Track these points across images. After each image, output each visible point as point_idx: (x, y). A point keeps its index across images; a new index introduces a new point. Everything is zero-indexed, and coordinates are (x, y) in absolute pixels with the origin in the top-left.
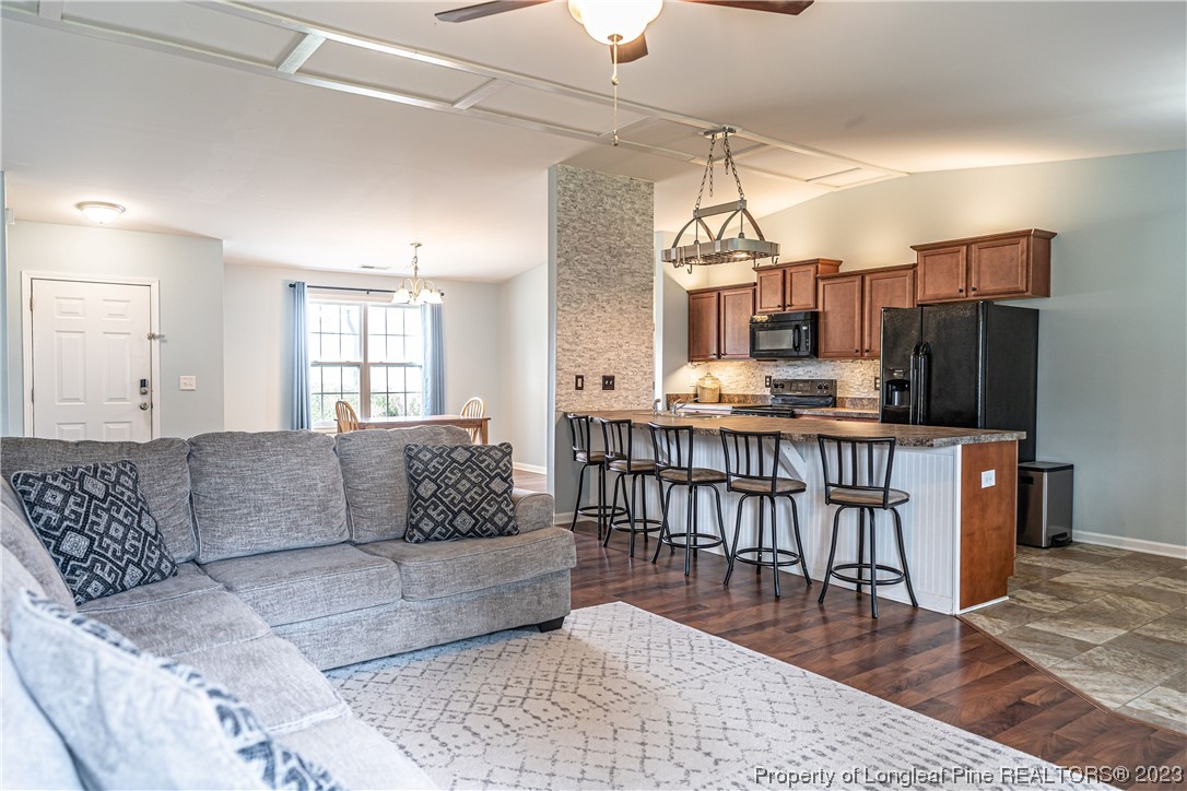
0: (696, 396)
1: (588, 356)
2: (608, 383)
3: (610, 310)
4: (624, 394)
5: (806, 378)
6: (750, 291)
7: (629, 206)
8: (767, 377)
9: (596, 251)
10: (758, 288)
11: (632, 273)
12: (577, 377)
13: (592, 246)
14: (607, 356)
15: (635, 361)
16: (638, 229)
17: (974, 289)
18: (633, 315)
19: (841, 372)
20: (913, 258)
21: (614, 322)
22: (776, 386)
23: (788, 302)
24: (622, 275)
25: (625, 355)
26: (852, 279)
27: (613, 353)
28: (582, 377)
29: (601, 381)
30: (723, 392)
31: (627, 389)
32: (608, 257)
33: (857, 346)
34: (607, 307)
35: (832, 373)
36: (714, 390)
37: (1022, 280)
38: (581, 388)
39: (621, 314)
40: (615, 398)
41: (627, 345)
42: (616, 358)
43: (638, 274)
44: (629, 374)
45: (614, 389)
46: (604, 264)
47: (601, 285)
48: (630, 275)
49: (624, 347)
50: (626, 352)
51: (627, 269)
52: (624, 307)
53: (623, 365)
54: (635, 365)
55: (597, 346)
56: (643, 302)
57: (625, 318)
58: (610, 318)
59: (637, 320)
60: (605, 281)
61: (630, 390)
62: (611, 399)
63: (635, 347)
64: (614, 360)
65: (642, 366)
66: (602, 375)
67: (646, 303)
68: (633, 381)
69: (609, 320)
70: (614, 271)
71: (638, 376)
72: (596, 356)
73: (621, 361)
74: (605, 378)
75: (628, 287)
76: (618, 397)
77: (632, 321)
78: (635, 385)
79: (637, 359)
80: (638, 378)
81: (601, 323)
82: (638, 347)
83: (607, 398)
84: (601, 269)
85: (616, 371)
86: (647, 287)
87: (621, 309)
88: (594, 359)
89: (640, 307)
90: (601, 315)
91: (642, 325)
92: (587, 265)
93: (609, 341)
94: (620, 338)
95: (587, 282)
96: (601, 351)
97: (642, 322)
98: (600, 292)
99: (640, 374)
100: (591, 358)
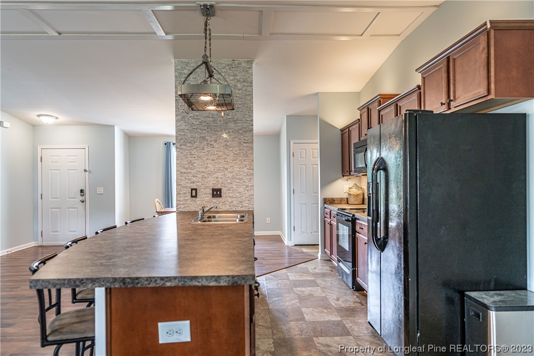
0: (347, 199)
1: (200, 176)
2: (217, 193)
3: (217, 146)
4: (230, 200)
6: (358, 126)
7: (232, 78)
10: (360, 122)
11: (236, 121)
12: (192, 190)
14: (215, 175)
15: (238, 179)
16: (240, 92)
18: (237, 149)
21: (220, 154)
24: (227, 123)
25: (230, 175)
26: (392, 107)
27: (220, 174)
28: (196, 190)
29: (211, 192)
34: (216, 145)
36: (357, 195)
38: (196, 196)
39: (226, 148)
40: (222, 202)
41: (232, 168)
42: (222, 177)
43: (241, 122)
44: (234, 187)
45: (221, 197)
46: (212, 117)
47: (210, 131)
48: (233, 123)
49: (229, 170)
50: (230, 173)
51: (231, 119)
52: (228, 144)
53: (229, 181)
54: (238, 181)
55: (207, 170)
56: (244, 139)
57: (229, 150)
58: (217, 151)
59: (240, 151)
60: (213, 128)
61: (234, 197)
62: (219, 203)
63: (238, 169)
64: (221, 178)
65: (244, 182)
66: (212, 188)
67: (247, 140)
68: (237, 192)
69: (216, 153)
70: (220, 121)
71: (241, 188)
72: (206, 176)
73: (227, 179)
74: (213, 190)
75: (232, 130)
76: (224, 202)
77: (235, 153)
78: (238, 194)
79: (240, 177)
80: (241, 190)
81: (210, 155)
82: (241, 169)
83: (216, 203)
84: (209, 121)
85: (223, 185)
86: (248, 129)
87: (226, 145)
88: (205, 178)
89: (242, 143)
90: (209, 150)
91: (244, 154)
92: (198, 119)
93: (217, 166)
94: (226, 164)
95: (198, 130)
96: (210, 172)
97: (244, 152)
98: (209, 135)
99: (243, 187)
100: (203, 177)
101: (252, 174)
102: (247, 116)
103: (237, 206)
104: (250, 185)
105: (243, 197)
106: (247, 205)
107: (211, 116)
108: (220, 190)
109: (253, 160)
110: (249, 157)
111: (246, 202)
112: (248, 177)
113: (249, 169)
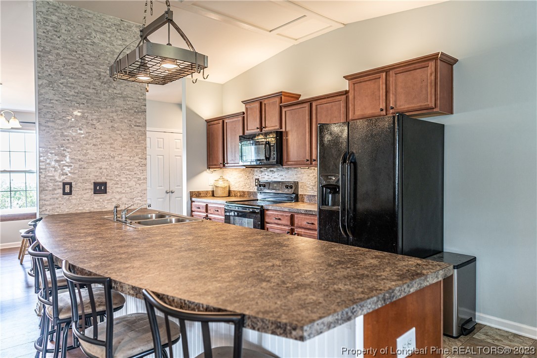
0: (213, 192)
1: (77, 166)
2: (100, 188)
3: (101, 127)
4: (118, 197)
5: (280, 180)
6: (240, 119)
7: (120, 42)
8: (256, 179)
9: (84, 76)
10: (245, 115)
11: (125, 98)
12: (64, 184)
13: (80, 72)
14: (98, 165)
15: (128, 170)
17: (392, 108)
18: (127, 132)
19: (301, 176)
20: (345, 86)
21: (105, 137)
22: (260, 185)
23: (264, 126)
24: (113, 99)
25: (118, 165)
26: (304, 105)
27: (105, 163)
28: (70, 184)
29: (92, 187)
30: (231, 189)
31: (121, 193)
32: (97, 83)
33: (308, 157)
34: (98, 125)
35: (295, 176)
37: (431, 98)
38: (70, 193)
39: (113, 131)
40: (108, 200)
41: (120, 156)
42: (108, 167)
43: (131, 99)
44: (122, 180)
45: (106, 193)
46: (93, 89)
47: (90, 106)
48: (122, 99)
49: (116, 158)
50: (118, 162)
51: (119, 94)
52: (116, 125)
53: (116, 173)
54: (128, 172)
55: (87, 157)
56: (135, 122)
57: (117, 134)
58: (101, 134)
59: (130, 136)
60: (95, 102)
61: (124, 193)
62: (103, 201)
63: (128, 158)
64: (106, 169)
65: (135, 174)
66: (93, 181)
67: (139, 123)
68: (126, 186)
69: (99, 136)
70: (104, 95)
71: (132, 182)
72: (85, 165)
73: (114, 170)
74: (96, 184)
75: (120, 109)
76: (111, 199)
77: (125, 137)
78: (128, 189)
79: (130, 167)
80: (132, 183)
81: (90, 138)
82: (132, 158)
83: (98, 201)
84: (89, 93)
85: (108, 178)
86: (139, 110)
87: (112, 127)
88: (84, 168)
89: (133, 126)
90: (90, 131)
91: (135, 140)
92: (74, 88)
93: (100, 153)
94: (112, 151)
95: (73, 103)
96: (91, 161)
97: (136, 138)
98: (90, 111)
99: (134, 179)
100: (81, 167)
101: (145, 165)
102: (138, 93)
103: (127, 203)
104: (142, 178)
105: (135, 193)
106: (139, 201)
107: (92, 87)
108: (105, 184)
109: (146, 148)
110: (142, 143)
111: (138, 198)
112: (140, 168)
113: (141, 159)
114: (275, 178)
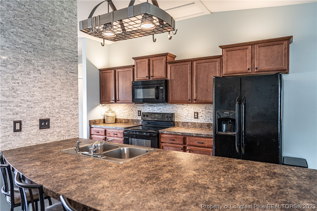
0: (104, 120)
1: (25, 106)
2: (44, 124)
3: (45, 73)
4: (58, 130)
5: (159, 112)
6: (131, 69)
8: (139, 111)
9: (31, 28)
10: (135, 68)
11: (62, 49)
12: (15, 122)
13: (27, 24)
14: (42, 105)
15: (65, 108)
16: (66, 20)
17: (256, 69)
18: (64, 78)
19: (176, 109)
20: (220, 52)
21: (48, 81)
22: (144, 116)
23: (151, 75)
24: (54, 49)
25: (58, 104)
26: (186, 63)
27: (48, 103)
28: (20, 122)
29: (38, 123)
31: (61, 127)
32: (42, 35)
33: (189, 97)
34: (42, 71)
35: (171, 109)
37: (285, 64)
38: (20, 130)
39: (54, 76)
40: (50, 134)
41: (59, 97)
42: (50, 106)
43: (67, 51)
44: (61, 116)
45: (49, 128)
46: (39, 39)
47: (36, 54)
48: (61, 50)
49: (57, 99)
50: (58, 102)
51: (58, 46)
52: (56, 72)
53: (57, 111)
54: (65, 110)
55: (34, 99)
56: (71, 69)
57: (57, 79)
58: (45, 78)
59: (67, 81)
60: (40, 51)
61: (62, 127)
62: (47, 135)
63: (66, 98)
64: (49, 108)
65: (70, 111)
66: (39, 118)
67: (73, 70)
68: (64, 121)
69: (44, 80)
70: (47, 46)
71: (68, 117)
72: (33, 105)
73: (55, 108)
74: (41, 121)
75: (59, 58)
76: (53, 133)
77: (63, 81)
78: (66, 124)
79: (67, 106)
80: (68, 119)
81: (36, 81)
82: (68, 98)
83: (43, 135)
84: (36, 43)
85: (51, 115)
86: (73, 60)
87: (54, 73)
88: (31, 108)
89: (69, 72)
90: (36, 76)
91: (70, 84)
92: (23, 38)
93: (45, 95)
94: (54, 93)
95: (23, 50)
96: (37, 101)
97: (71, 82)
98: (36, 59)
99: (69, 116)
100: (29, 107)
101: (77, 104)
102: (72, 47)
103: (65, 135)
104: (75, 114)
105: (70, 126)
106: (73, 133)
107: (37, 38)
108: (48, 120)
109: (78, 90)
110: (75, 86)
111: (73, 130)
112: (74, 106)
113: (75, 99)
114: (155, 110)
